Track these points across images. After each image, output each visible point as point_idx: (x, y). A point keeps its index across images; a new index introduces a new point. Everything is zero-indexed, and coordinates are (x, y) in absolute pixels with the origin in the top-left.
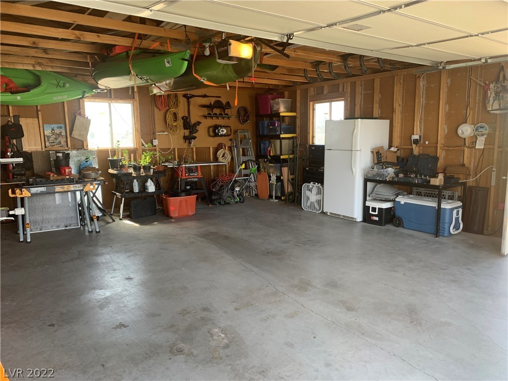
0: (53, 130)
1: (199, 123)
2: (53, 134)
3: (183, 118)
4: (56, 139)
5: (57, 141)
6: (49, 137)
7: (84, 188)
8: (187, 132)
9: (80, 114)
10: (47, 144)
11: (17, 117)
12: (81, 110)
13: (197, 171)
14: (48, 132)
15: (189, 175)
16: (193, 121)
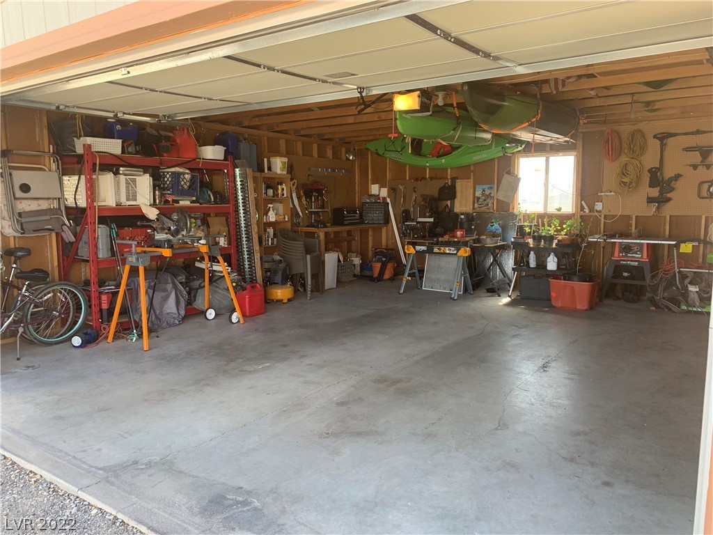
0: (484, 191)
1: (678, 177)
2: (483, 195)
3: (650, 171)
4: (485, 200)
5: (486, 202)
6: (479, 198)
7: (457, 252)
8: (655, 192)
9: (509, 173)
10: (476, 205)
11: (454, 180)
12: (511, 167)
13: (641, 251)
14: (478, 194)
15: (626, 256)
16: (668, 173)
